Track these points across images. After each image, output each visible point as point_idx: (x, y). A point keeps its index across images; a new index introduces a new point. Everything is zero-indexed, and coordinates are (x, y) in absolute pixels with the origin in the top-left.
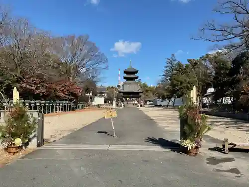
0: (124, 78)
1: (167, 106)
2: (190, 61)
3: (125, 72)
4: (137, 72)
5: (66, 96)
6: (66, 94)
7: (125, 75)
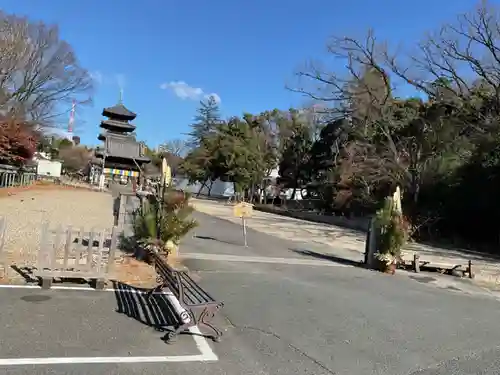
0: (103, 125)
1: (198, 194)
2: (246, 117)
3: (105, 113)
4: (132, 118)
5: (7, 153)
6: (7, 149)
7: (106, 119)
